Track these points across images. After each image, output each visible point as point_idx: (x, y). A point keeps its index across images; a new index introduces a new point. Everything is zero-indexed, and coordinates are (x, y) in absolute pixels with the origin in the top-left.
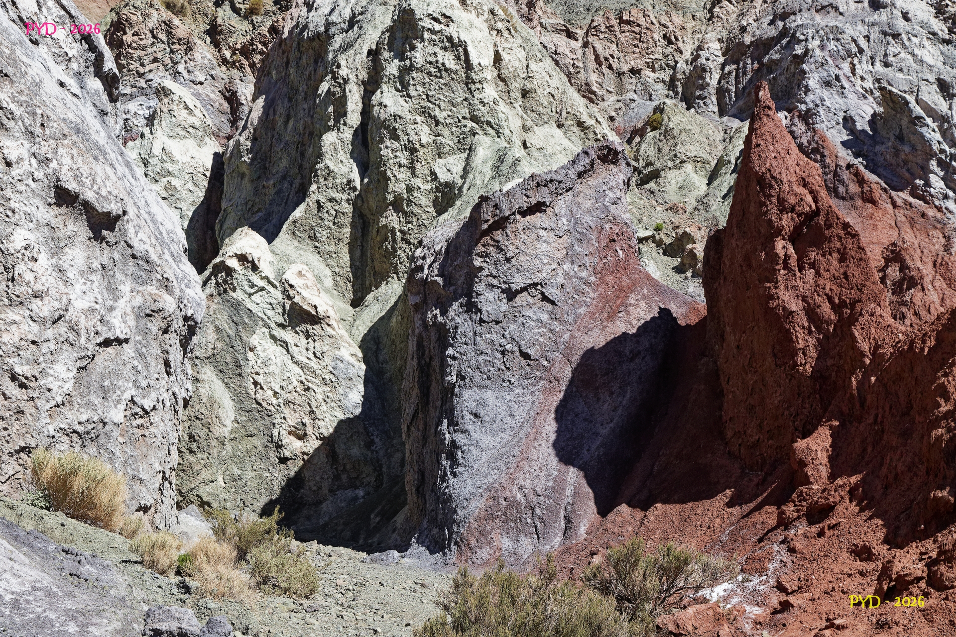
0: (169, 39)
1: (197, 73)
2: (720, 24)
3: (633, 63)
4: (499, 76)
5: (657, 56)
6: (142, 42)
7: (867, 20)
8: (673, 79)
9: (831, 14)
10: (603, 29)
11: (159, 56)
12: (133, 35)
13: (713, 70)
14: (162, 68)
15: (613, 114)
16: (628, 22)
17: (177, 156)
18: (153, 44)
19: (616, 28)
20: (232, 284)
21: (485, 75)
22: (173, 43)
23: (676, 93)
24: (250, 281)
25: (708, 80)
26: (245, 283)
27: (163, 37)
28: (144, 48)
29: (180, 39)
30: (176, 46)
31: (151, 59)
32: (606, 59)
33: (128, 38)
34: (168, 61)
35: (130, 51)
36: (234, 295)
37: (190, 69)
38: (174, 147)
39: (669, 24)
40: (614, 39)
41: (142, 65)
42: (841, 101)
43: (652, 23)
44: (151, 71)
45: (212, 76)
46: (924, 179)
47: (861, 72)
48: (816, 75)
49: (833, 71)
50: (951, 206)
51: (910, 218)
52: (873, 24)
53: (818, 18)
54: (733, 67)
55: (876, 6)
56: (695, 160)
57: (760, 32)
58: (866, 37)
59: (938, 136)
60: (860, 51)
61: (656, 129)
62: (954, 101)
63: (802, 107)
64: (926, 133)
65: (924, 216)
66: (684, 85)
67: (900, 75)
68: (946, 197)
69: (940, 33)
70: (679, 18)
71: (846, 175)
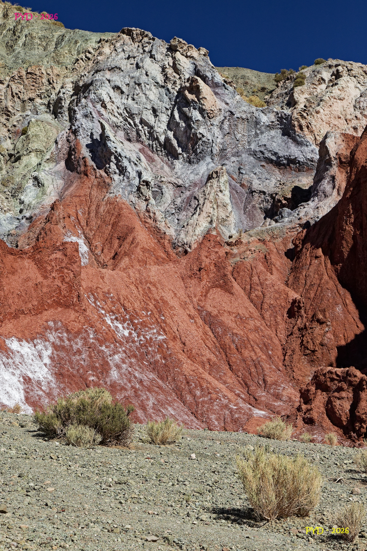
3: (30, 95)
5: (43, 91)
8: (49, 103)
10: (17, 77)
15: (15, 123)
16: (30, 73)
19: (24, 77)
23: (50, 110)
25: (63, 104)
32: (16, 94)
39: (51, 73)
40: (22, 83)
42: (91, 124)
43: (42, 73)
46: (109, 164)
47: (119, 104)
48: (82, 112)
49: (89, 110)
50: (116, 177)
51: (99, 183)
52: (133, 78)
53: (108, 75)
54: (75, 97)
55: (138, 67)
56: (36, 151)
57: (87, 80)
58: (128, 85)
59: (115, 145)
60: (122, 92)
61: (24, 134)
62: (157, 118)
63: (73, 128)
64: (109, 144)
65: (104, 182)
66: (54, 106)
67: (136, 106)
68: (115, 173)
69: (160, 82)
70: (57, 70)
71: (81, 162)
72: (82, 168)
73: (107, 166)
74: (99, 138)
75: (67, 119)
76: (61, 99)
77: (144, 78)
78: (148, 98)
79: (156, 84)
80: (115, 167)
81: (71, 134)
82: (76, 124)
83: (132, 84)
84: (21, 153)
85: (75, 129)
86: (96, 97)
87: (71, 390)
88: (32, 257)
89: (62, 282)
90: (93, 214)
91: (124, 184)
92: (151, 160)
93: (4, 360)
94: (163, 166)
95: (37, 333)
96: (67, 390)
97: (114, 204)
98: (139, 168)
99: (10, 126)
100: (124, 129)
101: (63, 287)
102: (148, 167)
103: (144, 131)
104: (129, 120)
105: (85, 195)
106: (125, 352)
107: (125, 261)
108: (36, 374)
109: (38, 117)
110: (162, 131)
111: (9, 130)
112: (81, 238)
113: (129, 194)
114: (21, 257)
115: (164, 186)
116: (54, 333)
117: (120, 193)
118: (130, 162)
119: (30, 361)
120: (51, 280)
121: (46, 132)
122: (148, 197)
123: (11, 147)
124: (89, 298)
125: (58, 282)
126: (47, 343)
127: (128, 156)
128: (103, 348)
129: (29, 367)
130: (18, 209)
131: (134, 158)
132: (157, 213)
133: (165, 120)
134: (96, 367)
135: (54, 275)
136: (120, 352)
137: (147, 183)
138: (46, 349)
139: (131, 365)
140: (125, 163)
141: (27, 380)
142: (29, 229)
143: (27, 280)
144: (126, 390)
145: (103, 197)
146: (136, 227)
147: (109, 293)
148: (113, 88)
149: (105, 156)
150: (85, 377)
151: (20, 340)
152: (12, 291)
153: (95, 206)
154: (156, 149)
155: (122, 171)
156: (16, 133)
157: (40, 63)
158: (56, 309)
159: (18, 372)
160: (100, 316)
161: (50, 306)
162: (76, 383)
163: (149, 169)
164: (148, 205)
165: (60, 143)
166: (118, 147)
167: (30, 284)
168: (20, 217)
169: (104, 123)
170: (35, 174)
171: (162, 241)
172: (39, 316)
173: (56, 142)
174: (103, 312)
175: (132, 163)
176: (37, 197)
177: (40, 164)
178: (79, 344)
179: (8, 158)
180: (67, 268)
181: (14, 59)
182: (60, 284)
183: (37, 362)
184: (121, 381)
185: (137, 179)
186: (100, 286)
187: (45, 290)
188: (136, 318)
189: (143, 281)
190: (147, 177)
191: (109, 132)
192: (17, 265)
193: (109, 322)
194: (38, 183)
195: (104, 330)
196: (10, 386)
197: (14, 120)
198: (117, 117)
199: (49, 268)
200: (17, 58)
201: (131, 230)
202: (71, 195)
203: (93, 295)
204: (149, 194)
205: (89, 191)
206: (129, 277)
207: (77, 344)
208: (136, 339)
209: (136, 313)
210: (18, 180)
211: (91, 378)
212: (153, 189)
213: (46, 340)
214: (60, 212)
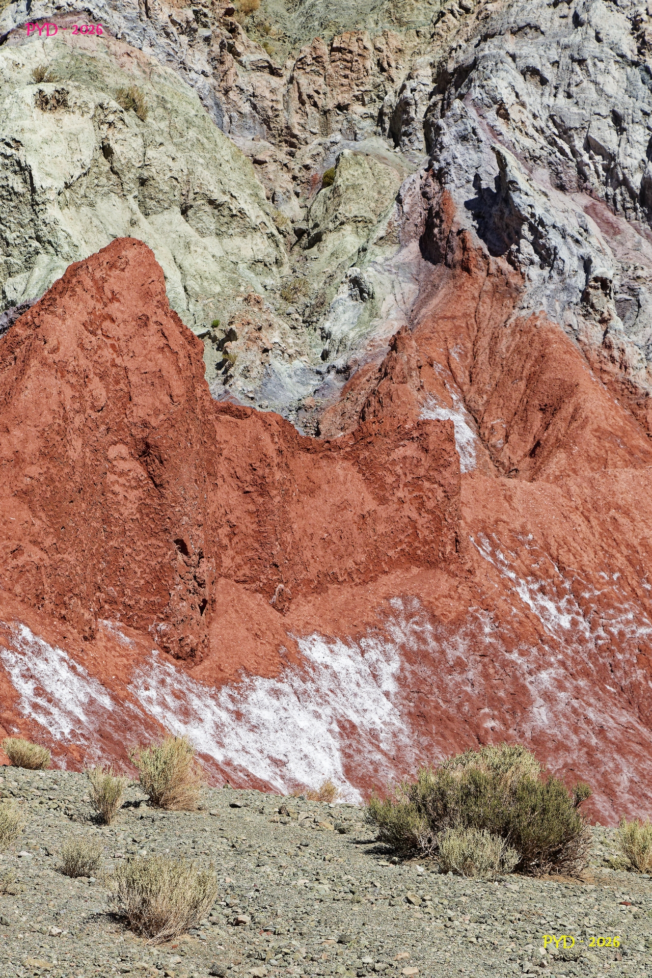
2: (439, 43)
3: (340, 98)
4: (112, 169)
5: (368, 87)
7: (562, 42)
8: (381, 113)
9: (530, 36)
10: (309, 60)
13: (419, 102)
15: (309, 162)
16: (339, 50)
19: (326, 58)
21: (47, 196)
23: (384, 130)
25: (412, 114)
32: (310, 97)
39: (384, 47)
40: (321, 72)
42: (474, 156)
43: (365, 48)
46: (518, 244)
47: (537, 109)
48: (454, 129)
49: (470, 124)
50: (534, 272)
51: (496, 287)
52: (566, 47)
53: (511, 44)
54: (438, 97)
55: (577, 22)
56: (356, 220)
57: (464, 57)
58: (556, 63)
59: (530, 200)
60: (544, 81)
61: (329, 184)
62: (624, 136)
63: (436, 166)
64: (516, 198)
65: (507, 283)
66: (392, 120)
67: (575, 109)
68: (532, 263)
69: (629, 55)
70: (397, 38)
71: (456, 242)
72: (458, 255)
73: (514, 247)
74: (493, 186)
75: (423, 146)
76: (408, 104)
77: (592, 47)
78: (602, 90)
79: (619, 59)
80: (530, 249)
81: (430, 180)
82: (441, 158)
83: (565, 61)
84: (322, 227)
85: (441, 169)
86: (484, 95)
87: (445, 750)
88: (352, 457)
89: (419, 509)
90: (483, 357)
91: (552, 287)
92: (611, 230)
93: (296, 685)
94: (639, 243)
95: (368, 624)
96: (436, 750)
97: (529, 332)
98: (586, 250)
99: (297, 168)
100: (550, 163)
101: (421, 521)
102: (605, 246)
103: (595, 165)
104: (560, 142)
105: (465, 315)
106: (563, 664)
107: (558, 461)
108: (368, 715)
109: (359, 145)
110: (636, 163)
111: (294, 178)
112: (457, 411)
113: (563, 309)
114: (328, 457)
115: (643, 289)
116: (403, 624)
117: (544, 308)
118: (563, 237)
119: (353, 686)
120: (396, 506)
121: (377, 178)
122: (606, 315)
123: (301, 214)
124: (479, 543)
125: (410, 511)
126: (389, 646)
127: (559, 225)
128: (514, 656)
129: (352, 699)
130: (319, 351)
131: (573, 228)
132: (628, 350)
133: (641, 140)
134: (500, 699)
135: (400, 494)
136: (551, 665)
137: (604, 284)
138: (388, 660)
139: (578, 693)
140: (554, 239)
141: (347, 729)
142: (342, 394)
143: (343, 506)
144: (567, 749)
145: (504, 318)
146: (581, 382)
147: (524, 533)
148: (523, 73)
149: (507, 226)
150: (475, 720)
151: (329, 641)
152: (310, 531)
153: (488, 338)
154: (623, 206)
155: (547, 257)
156: (310, 183)
157: (359, 26)
158: (407, 570)
159: (326, 711)
160: (505, 585)
161: (394, 564)
162: (456, 735)
163: (608, 251)
164: (606, 332)
165: (407, 200)
166: (536, 205)
167: (349, 515)
168: (324, 369)
169: (504, 151)
170: (354, 272)
171: (641, 413)
172: (370, 586)
173: (399, 200)
174: (512, 575)
175: (569, 240)
176: (360, 323)
177: (365, 250)
178: (459, 647)
179: (294, 238)
180: (429, 480)
181: (303, 19)
182: (414, 515)
183: (368, 688)
184: (555, 731)
185: (582, 274)
186: (504, 517)
187: (381, 528)
188: (585, 588)
189: (601, 503)
190: (605, 270)
191: (516, 171)
192: (320, 473)
193: (526, 597)
194: (362, 291)
195: (515, 616)
196: (310, 741)
197: (305, 154)
198: (532, 137)
199: (390, 479)
200: (309, 16)
201: (570, 389)
202: (433, 316)
203: (488, 536)
204: (608, 306)
205: (472, 304)
206: (568, 495)
207: (455, 647)
208: (587, 634)
209: (587, 577)
210: (316, 285)
211: (489, 724)
212: (618, 296)
213: (386, 640)
214: (410, 355)
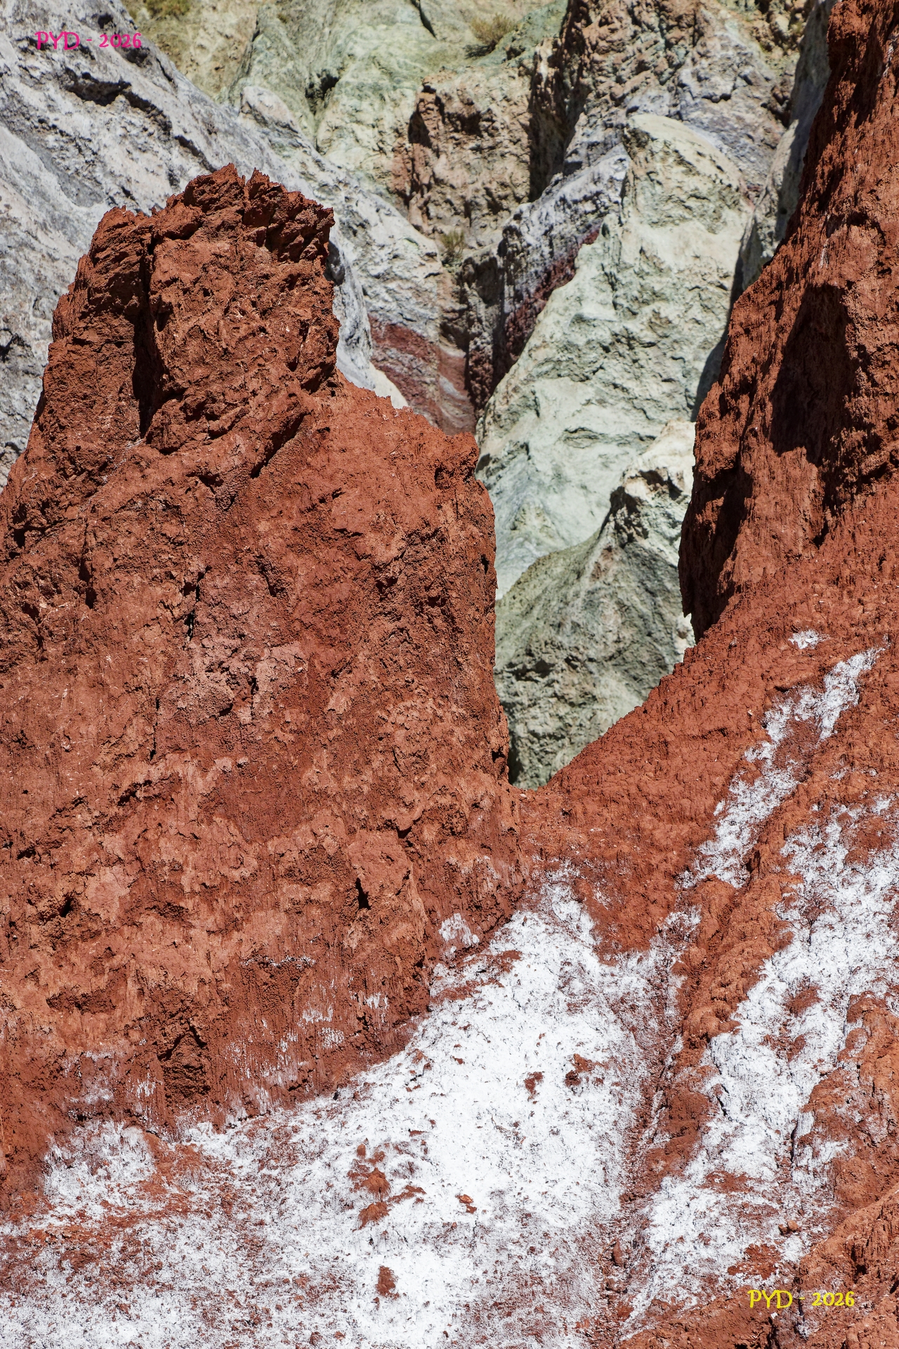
0: (661, 21)
1: (716, 79)
6: (615, 37)
11: (648, 57)
12: (601, 24)
14: (653, 80)
17: (668, 259)
18: (635, 36)
20: (639, 525)
22: (669, 28)
24: (669, 516)
26: (662, 520)
27: (652, 18)
28: (618, 47)
29: (679, 19)
30: (675, 33)
31: (634, 66)
33: (591, 33)
34: (663, 65)
35: (597, 57)
36: (645, 543)
37: (702, 74)
38: (662, 242)
41: (620, 81)
44: (635, 90)
45: (745, 78)
